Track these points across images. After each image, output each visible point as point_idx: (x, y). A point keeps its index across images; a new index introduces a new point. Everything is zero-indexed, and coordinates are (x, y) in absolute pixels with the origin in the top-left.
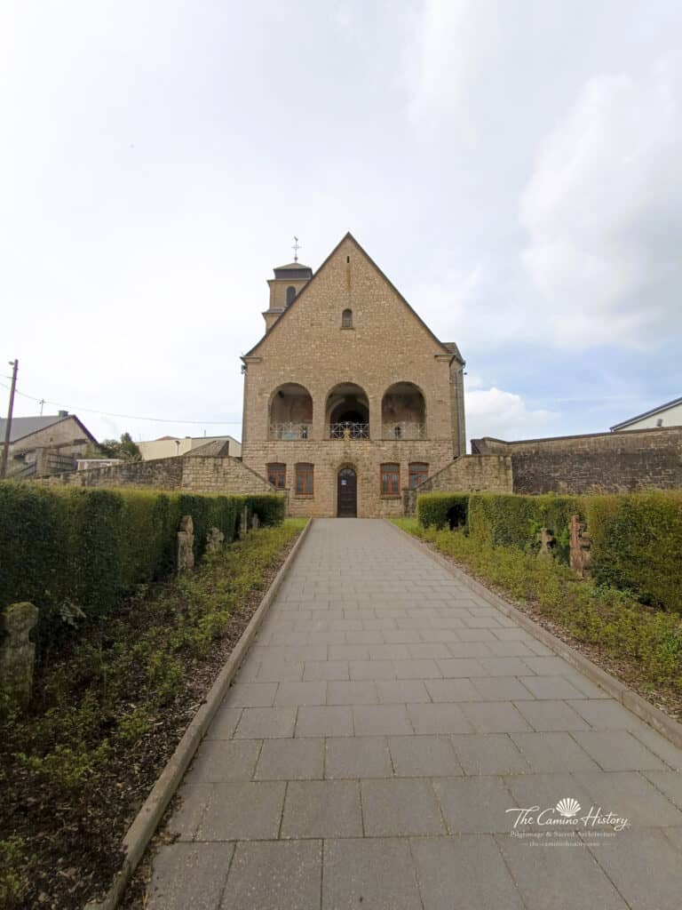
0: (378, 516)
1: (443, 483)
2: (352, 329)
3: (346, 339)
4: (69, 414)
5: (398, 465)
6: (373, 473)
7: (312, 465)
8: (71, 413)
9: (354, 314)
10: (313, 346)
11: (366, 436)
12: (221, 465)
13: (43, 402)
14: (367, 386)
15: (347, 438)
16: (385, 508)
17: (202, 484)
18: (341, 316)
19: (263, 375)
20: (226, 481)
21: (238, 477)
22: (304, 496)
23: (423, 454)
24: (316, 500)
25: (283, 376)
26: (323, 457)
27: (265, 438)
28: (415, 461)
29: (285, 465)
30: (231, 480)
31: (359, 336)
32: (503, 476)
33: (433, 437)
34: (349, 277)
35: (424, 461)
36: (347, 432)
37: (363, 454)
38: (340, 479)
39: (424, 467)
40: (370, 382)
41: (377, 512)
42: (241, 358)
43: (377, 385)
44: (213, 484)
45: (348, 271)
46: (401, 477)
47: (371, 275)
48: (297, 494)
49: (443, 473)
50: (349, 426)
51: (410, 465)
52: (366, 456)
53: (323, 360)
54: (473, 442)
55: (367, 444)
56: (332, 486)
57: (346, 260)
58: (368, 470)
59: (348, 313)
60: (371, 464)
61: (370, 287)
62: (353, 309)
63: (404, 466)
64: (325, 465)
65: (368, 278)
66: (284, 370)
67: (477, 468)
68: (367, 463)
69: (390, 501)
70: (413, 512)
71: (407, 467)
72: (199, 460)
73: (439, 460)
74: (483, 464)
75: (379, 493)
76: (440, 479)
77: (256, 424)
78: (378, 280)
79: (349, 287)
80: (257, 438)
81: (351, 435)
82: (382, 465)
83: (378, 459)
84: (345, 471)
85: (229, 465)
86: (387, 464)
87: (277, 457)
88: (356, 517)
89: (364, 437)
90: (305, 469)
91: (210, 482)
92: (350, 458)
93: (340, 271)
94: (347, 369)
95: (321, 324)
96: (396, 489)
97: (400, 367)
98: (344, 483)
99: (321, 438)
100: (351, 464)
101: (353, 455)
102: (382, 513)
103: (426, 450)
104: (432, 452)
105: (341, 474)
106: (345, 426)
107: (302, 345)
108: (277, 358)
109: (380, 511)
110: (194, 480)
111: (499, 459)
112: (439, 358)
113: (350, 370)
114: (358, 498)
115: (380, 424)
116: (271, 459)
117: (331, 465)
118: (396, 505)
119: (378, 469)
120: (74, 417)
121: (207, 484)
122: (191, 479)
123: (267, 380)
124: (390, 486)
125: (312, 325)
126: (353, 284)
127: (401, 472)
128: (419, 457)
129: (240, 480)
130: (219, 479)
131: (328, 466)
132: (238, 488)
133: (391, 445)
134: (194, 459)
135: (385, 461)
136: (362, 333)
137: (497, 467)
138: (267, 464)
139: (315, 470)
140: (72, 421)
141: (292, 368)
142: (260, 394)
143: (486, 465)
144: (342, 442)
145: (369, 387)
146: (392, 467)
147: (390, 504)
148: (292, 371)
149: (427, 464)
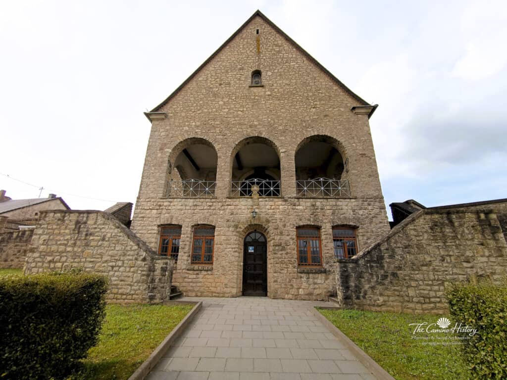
0: (296, 297)
1: (399, 251)
2: (262, 86)
3: (255, 96)
4: (57, 196)
5: (318, 228)
6: (288, 238)
7: (214, 228)
8: (58, 196)
9: (263, 74)
10: (221, 103)
11: (276, 193)
12: (85, 223)
13: (42, 188)
14: (278, 140)
15: (255, 195)
16: (304, 285)
17: (54, 248)
18: (250, 76)
19: (167, 130)
20: (87, 245)
21: (103, 239)
22: (201, 267)
23: (350, 214)
24: (215, 272)
25: (187, 131)
26: (227, 218)
27: (161, 195)
28: (339, 223)
29: (180, 227)
30: (92, 243)
31: (269, 93)
32: (492, 243)
33: (360, 195)
34: (258, 45)
35: (351, 223)
36: (255, 188)
37: (274, 213)
38: (246, 245)
39: (350, 232)
40: (282, 136)
41: (293, 291)
42: (145, 114)
43: (288, 138)
44: (69, 249)
45: (258, 41)
46: (324, 242)
47: (280, 42)
48: (192, 263)
49: (396, 237)
50: (258, 184)
51: (333, 228)
52: (278, 216)
53: (231, 116)
54: (394, 206)
55: (278, 202)
56: (237, 254)
57: (256, 32)
58: (281, 233)
59: (257, 74)
60: (284, 226)
61: (279, 52)
62: (262, 70)
63: (327, 229)
64: (229, 227)
65: (277, 45)
66: (188, 126)
67: (448, 230)
68: (281, 224)
69: (311, 275)
70: (358, 298)
71: (331, 231)
72: (58, 215)
73: (371, 223)
74: (456, 224)
75: (296, 265)
76: (392, 245)
77: (153, 180)
78: (287, 46)
79: (259, 52)
80: (152, 195)
81: (261, 193)
82: (298, 228)
83: (293, 221)
84: (253, 236)
85: (95, 223)
86: (303, 227)
87: (172, 218)
88: (266, 295)
89: (275, 194)
90: (205, 231)
91: (66, 245)
92: (259, 218)
93: (249, 40)
94: (256, 123)
95: (229, 84)
96: (317, 259)
97: (313, 121)
98: (251, 250)
99: (225, 196)
100: (260, 226)
101: (263, 215)
102: (301, 291)
103: (354, 211)
104: (361, 212)
105: (249, 239)
106: (253, 183)
107: (210, 102)
108: (183, 114)
109: (298, 289)
110: (46, 242)
111: (479, 217)
112: (357, 111)
113: (259, 124)
114: (269, 270)
115: (294, 180)
116: (164, 219)
117: (236, 227)
118: (319, 281)
119: (294, 233)
120: (60, 199)
121: (62, 248)
122: (41, 242)
123: (171, 135)
124: (309, 256)
125: (221, 84)
126: (262, 50)
127: (323, 237)
128: (345, 218)
129: (106, 243)
130: (78, 243)
131: (231, 229)
132: (101, 255)
133: (309, 204)
134: (52, 215)
135: (301, 224)
136: (272, 90)
137: (479, 228)
138: (159, 226)
139: (216, 234)
140: (59, 202)
141: (198, 124)
142: (161, 149)
143: (461, 225)
144: (250, 200)
145: (281, 140)
146: (311, 231)
147: (311, 280)
148: (197, 127)
149: (355, 228)
